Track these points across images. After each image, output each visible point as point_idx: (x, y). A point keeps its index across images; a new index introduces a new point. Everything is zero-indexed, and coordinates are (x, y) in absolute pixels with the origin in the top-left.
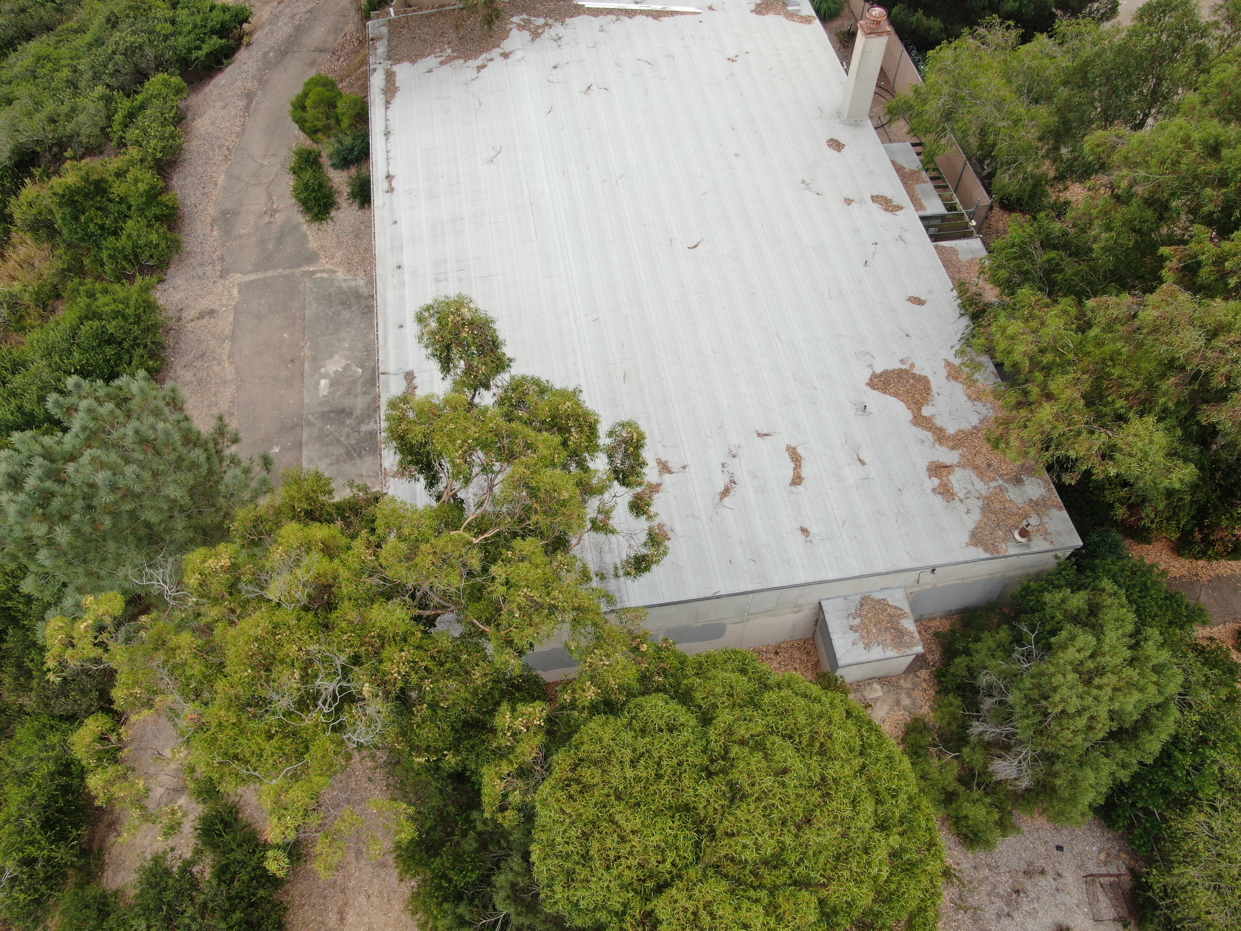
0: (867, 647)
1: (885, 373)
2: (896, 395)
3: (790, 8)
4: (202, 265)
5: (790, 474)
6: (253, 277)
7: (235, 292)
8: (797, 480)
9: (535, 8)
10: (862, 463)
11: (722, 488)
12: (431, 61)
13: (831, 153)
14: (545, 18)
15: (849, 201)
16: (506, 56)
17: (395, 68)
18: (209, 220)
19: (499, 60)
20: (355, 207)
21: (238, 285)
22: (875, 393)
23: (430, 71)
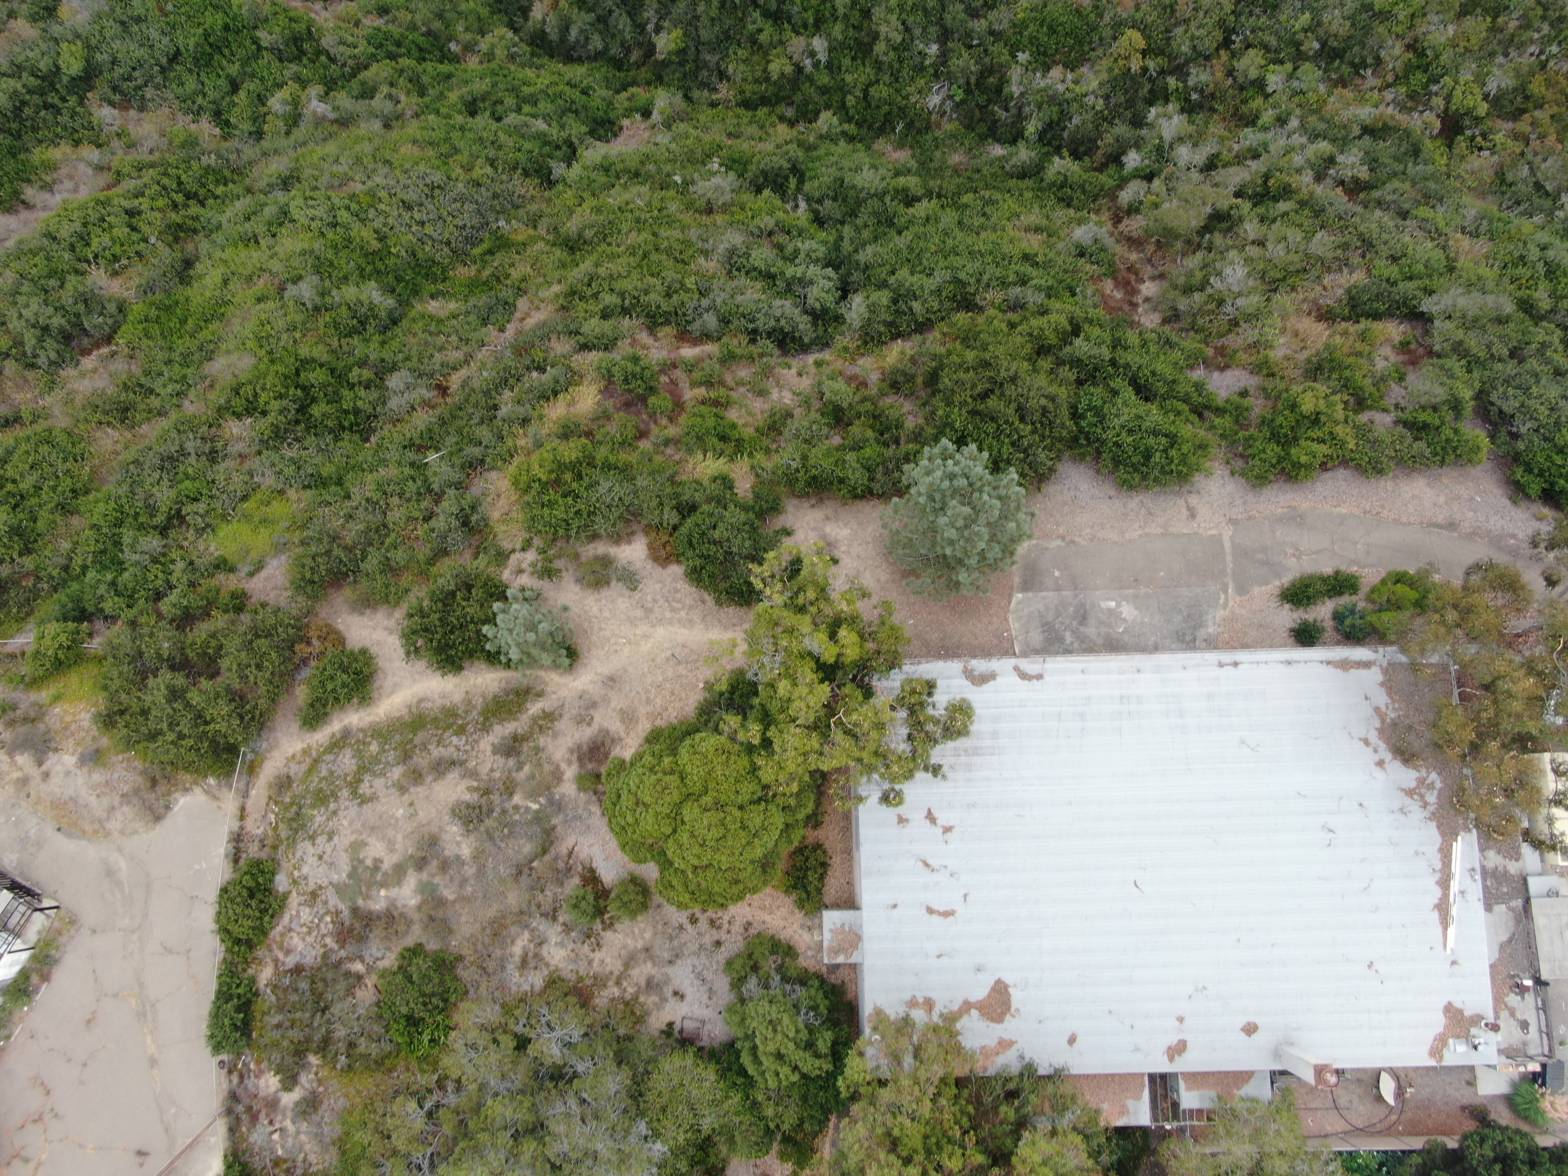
0: (831, 931)
1: (1009, 995)
2: (989, 996)
3: (1451, 1041)
4: (1245, 503)
5: (935, 907)
6: (1227, 545)
7: (1214, 532)
8: (930, 911)
10: (939, 956)
11: (930, 862)
12: (1381, 698)
13: (1242, 1021)
14: (1436, 803)
15: (1181, 1020)
16: (1380, 764)
17: (1375, 670)
18: (1294, 504)
19: (1376, 758)
20: (1292, 625)
21: (1220, 534)
22: (992, 983)
23: (1366, 698)
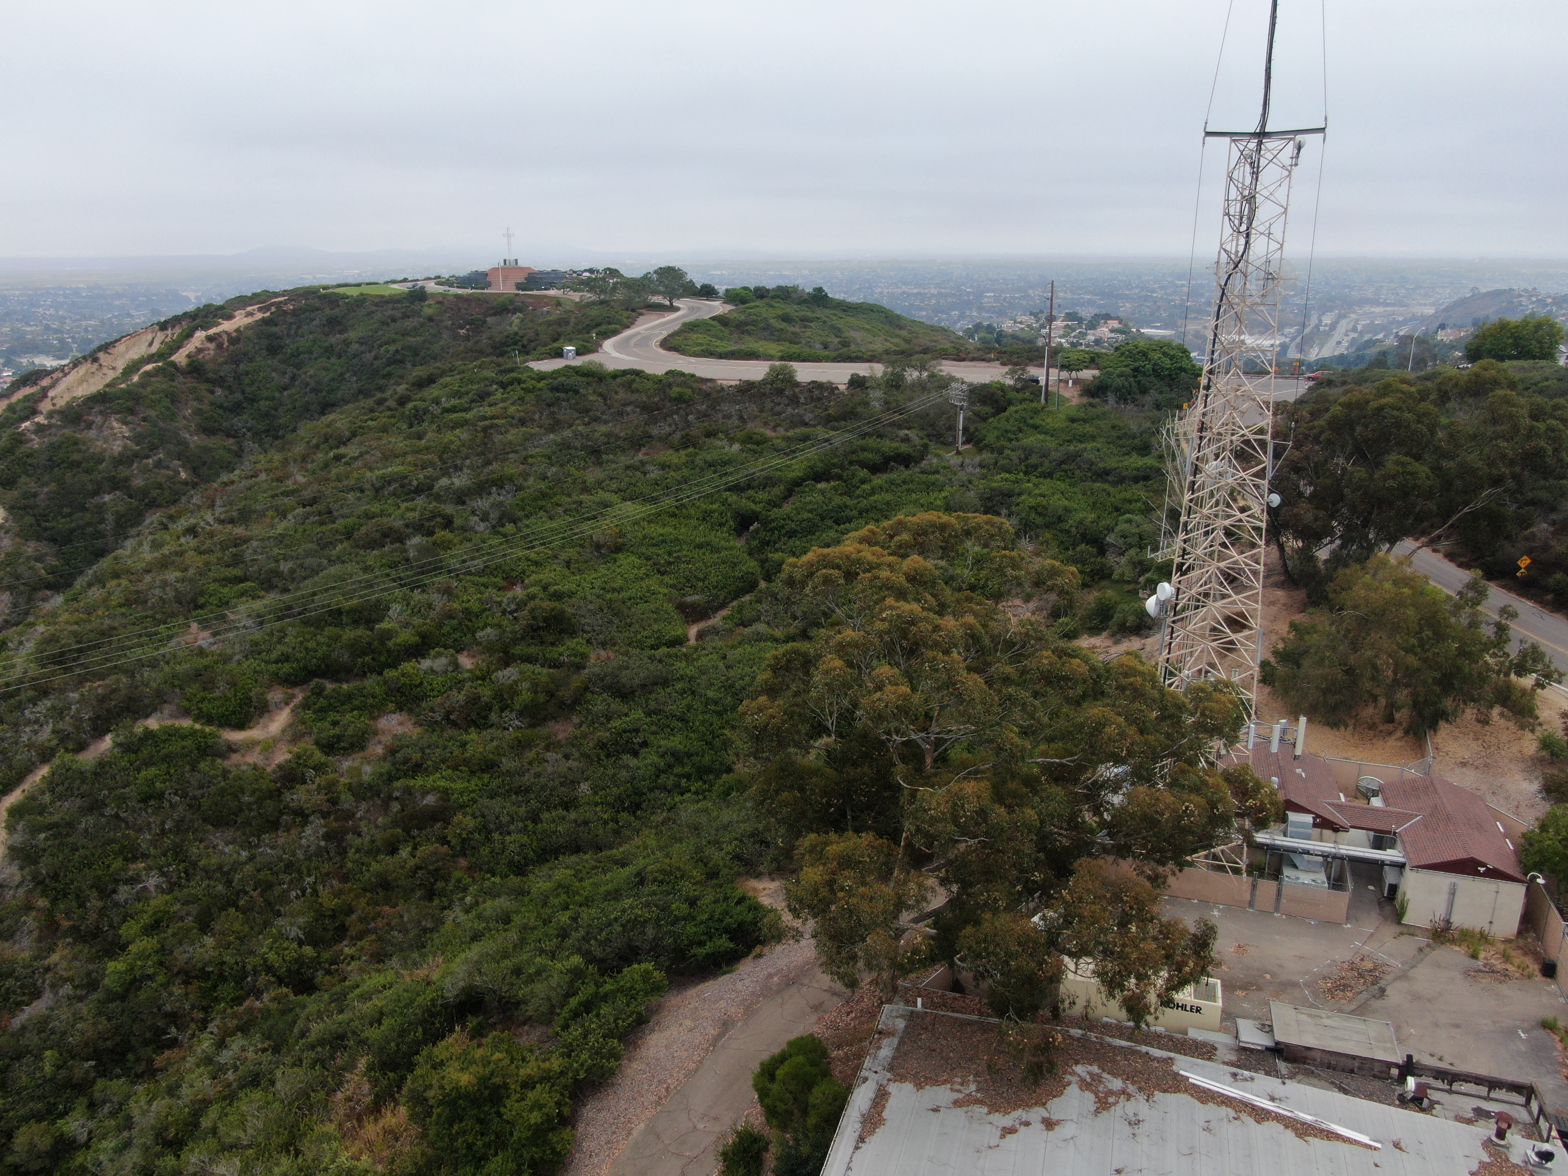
9: (1114, 1061)
12: (943, 1094)
14: (1124, 1081)
16: (1049, 1124)
17: (892, 1088)
19: (1037, 1127)
23: (936, 1110)
